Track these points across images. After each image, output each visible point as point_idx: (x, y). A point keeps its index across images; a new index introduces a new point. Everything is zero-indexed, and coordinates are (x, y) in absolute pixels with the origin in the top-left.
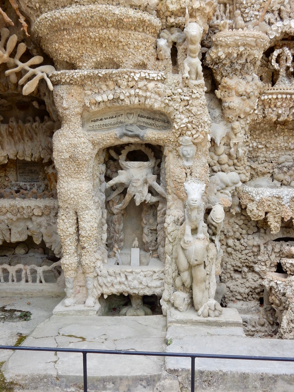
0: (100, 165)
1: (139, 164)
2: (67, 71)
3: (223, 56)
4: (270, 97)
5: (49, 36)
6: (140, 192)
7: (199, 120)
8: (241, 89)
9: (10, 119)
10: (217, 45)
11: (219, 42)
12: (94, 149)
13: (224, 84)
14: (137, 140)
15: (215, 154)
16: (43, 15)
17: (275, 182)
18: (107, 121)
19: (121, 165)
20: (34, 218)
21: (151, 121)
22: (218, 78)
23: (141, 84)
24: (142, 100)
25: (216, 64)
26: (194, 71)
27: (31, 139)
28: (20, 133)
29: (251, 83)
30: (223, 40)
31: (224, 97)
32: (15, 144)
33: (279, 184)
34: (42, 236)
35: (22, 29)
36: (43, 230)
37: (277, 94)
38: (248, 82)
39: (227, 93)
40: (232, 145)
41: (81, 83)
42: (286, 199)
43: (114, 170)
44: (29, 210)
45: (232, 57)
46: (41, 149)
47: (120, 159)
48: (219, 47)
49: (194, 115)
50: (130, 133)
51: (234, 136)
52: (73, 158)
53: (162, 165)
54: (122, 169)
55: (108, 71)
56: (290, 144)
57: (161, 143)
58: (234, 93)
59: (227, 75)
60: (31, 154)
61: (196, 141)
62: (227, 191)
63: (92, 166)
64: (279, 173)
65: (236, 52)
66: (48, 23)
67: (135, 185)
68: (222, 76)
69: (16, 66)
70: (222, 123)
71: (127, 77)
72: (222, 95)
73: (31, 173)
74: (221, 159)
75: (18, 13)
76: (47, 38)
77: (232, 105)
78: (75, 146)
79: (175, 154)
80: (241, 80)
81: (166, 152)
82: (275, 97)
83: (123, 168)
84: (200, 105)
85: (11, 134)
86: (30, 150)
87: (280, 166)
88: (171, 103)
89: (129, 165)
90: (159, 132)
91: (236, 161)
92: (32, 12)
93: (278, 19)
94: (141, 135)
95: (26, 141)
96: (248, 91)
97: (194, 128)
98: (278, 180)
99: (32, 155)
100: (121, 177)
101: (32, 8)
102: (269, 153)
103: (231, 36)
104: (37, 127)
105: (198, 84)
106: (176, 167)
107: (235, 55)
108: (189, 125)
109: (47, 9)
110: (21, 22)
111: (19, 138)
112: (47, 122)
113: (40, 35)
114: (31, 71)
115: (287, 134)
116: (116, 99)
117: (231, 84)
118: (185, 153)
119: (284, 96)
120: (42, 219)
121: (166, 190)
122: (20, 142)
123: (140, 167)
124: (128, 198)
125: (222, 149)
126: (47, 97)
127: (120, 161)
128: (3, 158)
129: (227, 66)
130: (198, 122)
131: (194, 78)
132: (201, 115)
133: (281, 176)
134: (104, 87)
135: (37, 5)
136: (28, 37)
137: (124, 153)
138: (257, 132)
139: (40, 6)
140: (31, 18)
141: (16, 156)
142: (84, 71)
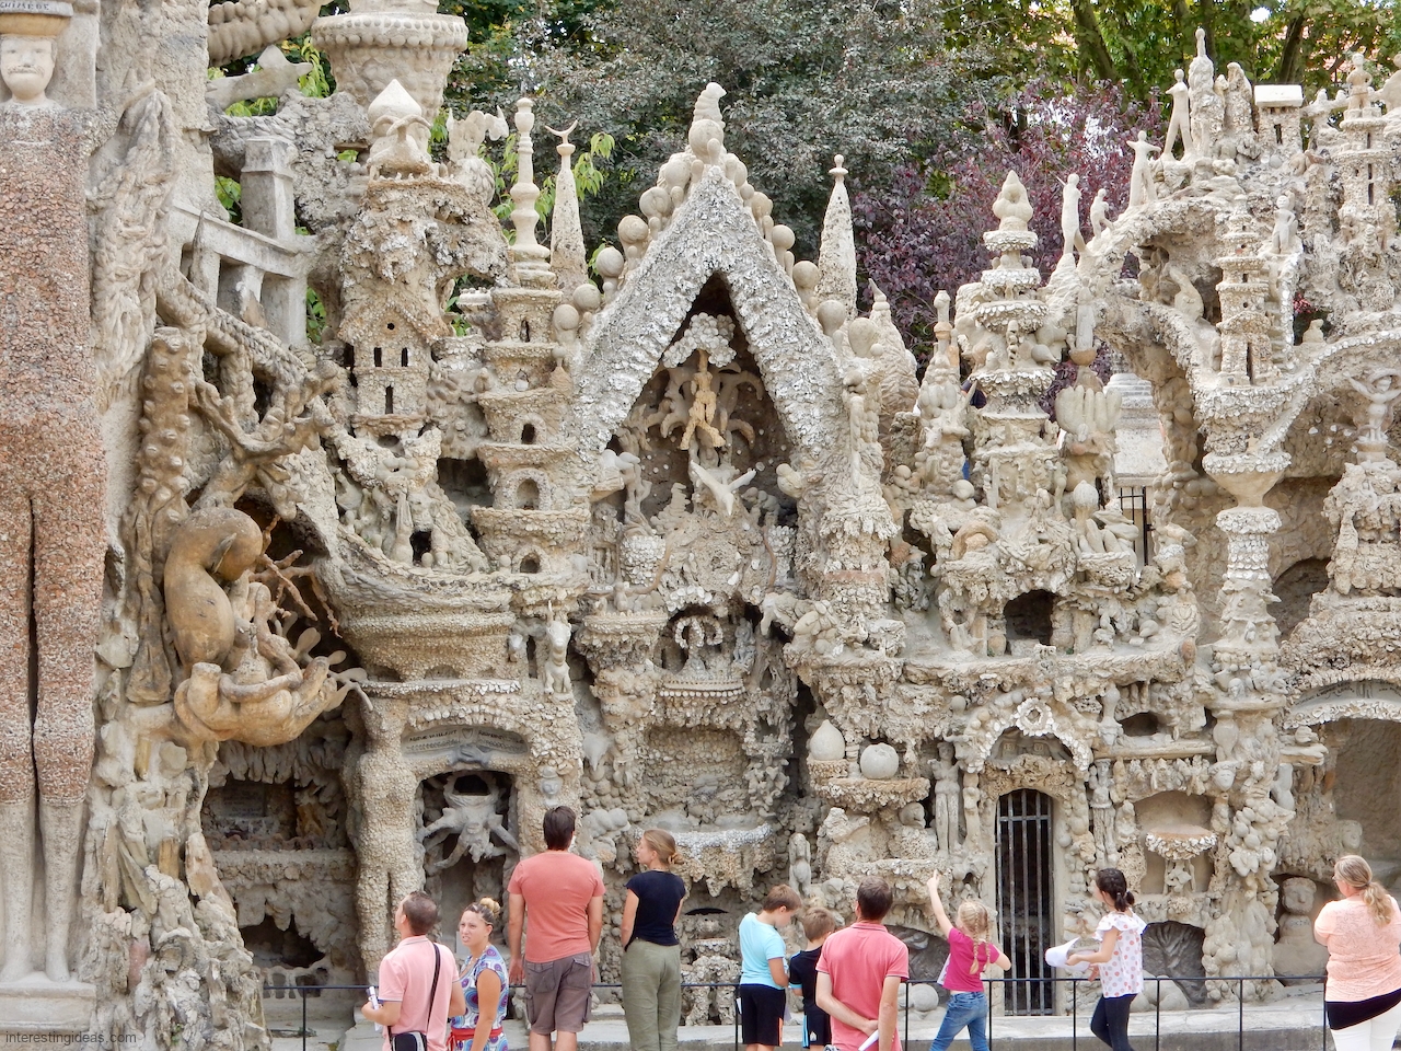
2: (392, 684)
3: (600, 645)
4: (672, 694)
5: (368, 640)
6: (479, 842)
7: (566, 745)
8: (628, 687)
10: (590, 632)
11: (593, 627)
12: (414, 782)
13: (603, 679)
14: (477, 767)
15: (591, 780)
16: (367, 619)
17: (691, 817)
18: (433, 740)
20: (282, 884)
21: (497, 741)
22: (594, 670)
23: (488, 699)
24: (490, 718)
25: (590, 652)
26: (559, 682)
29: (643, 676)
30: (599, 627)
31: (603, 696)
33: (696, 822)
34: (292, 917)
36: (296, 905)
37: (682, 690)
38: (637, 676)
39: (607, 691)
40: (616, 767)
41: (408, 698)
42: (696, 848)
44: (279, 870)
45: (612, 647)
48: (594, 634)
49: (560, 740)
50: (468, 759)
51: (618, 754)
52: (393, 799)
53: (512, 800)
56: (715, 754)
57: (512, 772)
58: (617, 691)
59: (606, 667)
60: (274, 772)
61: (562, 772)
62: (609, 838)
64: (695, 805)
65: (617, 640)
66: (373, 630)
67: (471, 831)
68: (599, 669)
70: (600, 733)
71: (470, 690)
72: (601, 693)
73: (248, 798)
74: (599, 787)
75: (326, 606)
76: (365, 641)
77: (614, 709)
78: (395, 782)
79: (533, 788)
80: (627, 673)
81: (518, 783)
82: (678, 694)
84: (569, 726)
86: (275, 765)
87: (697, 793)
88: (528, 723)
90: (510, 756)
91: (622, 790)
92: (348, 610)
93: (681, 582)
94: (484, 761)
96: (638, 688)
97: (559, 756)
98: (695, 816)
99: (277, 773)
100: (449, 819)
101: (349, 607)
102: (681, 767)
105: (565, 699)
107: (617, 644)
108: (553, 753)
109: (373, 614)
110: (331, 619)
115: (709, 738)
116: (453, 718)
117: (613, 679)
118: (547, 788)
119: (692, 694)
120: (296, 886)
121: (518, 838)
124: (458, 851)
125: (600, 771)
129: (605, 656)
132: (569, 739)
133: (699, 809)
134: (437, 702)
135: (359, 607)
138: (661, 735)
139: (362, 608)
141: (247, 774)
142: (414, 684)
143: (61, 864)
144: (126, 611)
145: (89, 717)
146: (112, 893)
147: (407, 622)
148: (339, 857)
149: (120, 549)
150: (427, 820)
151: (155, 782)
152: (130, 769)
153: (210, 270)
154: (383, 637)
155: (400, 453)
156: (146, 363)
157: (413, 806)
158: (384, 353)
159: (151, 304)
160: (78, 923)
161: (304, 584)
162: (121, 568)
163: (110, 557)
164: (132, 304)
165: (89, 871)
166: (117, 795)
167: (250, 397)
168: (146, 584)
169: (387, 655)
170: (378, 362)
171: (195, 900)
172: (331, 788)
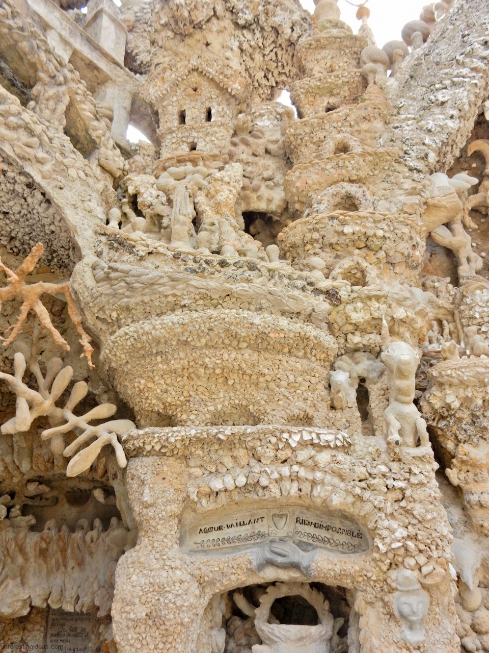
0: (214, 632)
1: (299, 631)
2: (157, 429)
3: (456, 404)
5: (129, 366)
7: (430, 531)
9: (48, 522)
10: (441, 385)
11: (445, 377)
12: (203, 595)
13: (465, 458)
14: (294, 575)
15: (464, 608)
16: (122, 329)
18: (232, 532)
19: (260, 633)
21: (323, 533)
22: (450, 445)
23: (303, 455)
24: (306, 487)
25: (442, 418)
27: (81, 564)
28: (62, 551)
30: (454, 375)
31: (467, 483)
32: (49, 572)
35: (82, 355)
39: (471, 475)
41: (183, 453)
43: (243, 641)
45: (472, 406)
46: (95, 586)
47: (258, 616)
48: (447, 387)
49: (420, 522)
52: (153, 619)
53: (351, 633)
54: (261, 643)
55: (236, 429)
57: (347, 583)
59: (467, 438)
60: (75, 597)
61: (428, 581)
63: (195, 636)
65: (480, 395)
66: (129, 343)
68: (458, 441)
69: (66, 422)
71: (274, 440)
72: (462, 478)
73: (75, 636)
74: (478, 621)
75: (80, 330)
76: (125, 370)
79: (381, 610)
81: (359, 604)
83: (263, 639)
84: (430, 499)
85: (43, 553)
86: (75, 588)
88: (367, 495)
89: (278, 634)
90: (343, 557)
92: (104, 327)
94: (304, 563)
95: (69, 569)
97: (421, 551)
99: (78, 598)
101: (104, 321)
103: (468, 367)
104: (95, 540)
105: (420, 455)
106: (386, 644)
107: (480, 402)
108: (411, 544)
109: (130, 320)
110: (83, 343)
111: (57, 562)
112: (114, 530)
113: (113, 365)
114: (90, 430)
116: (253, 486)
117: (478, 457)
118: (406, 610)
122: (58, 569)
123: (301, 639)
125: (476, 596)
126: (118, 480)
127: (256, 622)
128: (20, 603)
129: (464, 422)
130: (430, 537)
131: (410, 444)
132: (434, 521)
134: (228, 461)
135: (114, 315)
136: (91, 368)
137: (266, 601)
139: (118, 315)
140: (102, 338)
141: (47, 600)
142: (190, 429)
158: (188, 113)
170: (182, 122)
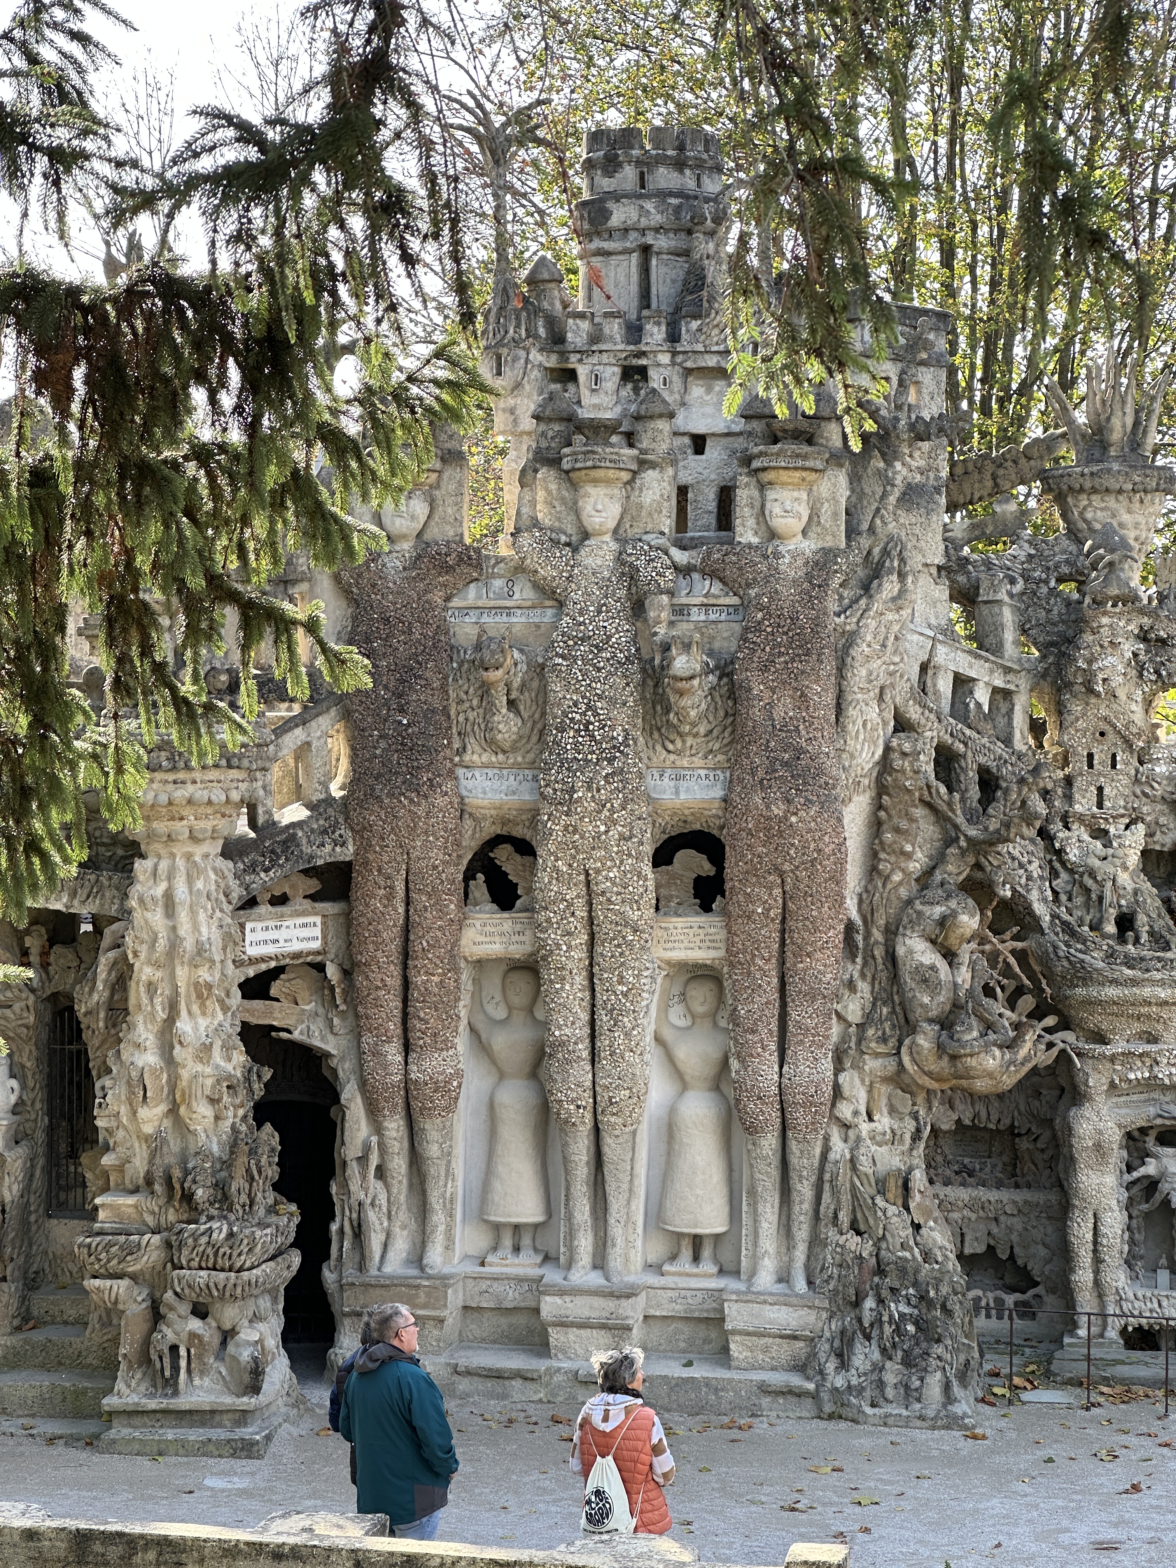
5: (1077, 1006)
16: (1077, 989)
19: (1150, 1152)
20: (1002, 1218)
34: (1012, 1247)
36: (1014, 1237)
43: (1141, 1156)
44: (1000, 1206)
46: (1016, 1114)
47: (1148, 1143)
50: (1167, 1115)
52: (1098, 1147)
54: (1151, 1157)
67: (1169, 1179)
71: (1168, 1054)
73: (975, 1141)
75: (1040, 975)
78: (1100, 1133)
83: (1152, 1155)
86: (998, 1114)
89: (1162, 1152)
99: (999, 1120)
100: (1150, 1168)
110: (1044, 987)
113: (1069, 1004)
114: (1048, 1037)
116: (1153, 1077)
120: (1015, 1220)
124: (1158, 1197)
127: (1147, 1146)
137: (1153, 1134)
142: (1118, 1046)
143: (804, 1190)
144: (863, 975)
145: (827, 1065)
146: (844, 1217)
147: (1112, 992)
148: (1053, 1197)
149: (858, 921)
150: (1130, 1169)
151: (884, 1122)
152: (863, 1109)
153: (945, 685)
154: (1089, 1003)
155: (1107, 845)
156: (885, 764)
157: (1118, 1155)
158: (1096, 757)
159: (889, 716)
160: (816, 1242)
161: (1021, 956)
162: (859, 939)
163: (850, 928)
164: (873, 713)
165: (826, 1197)
166: (851, 1133)
167: (974, 792)
168: (879, 952)
169: (1096, 1020)
170: (1091, 765)
171: (917, 1227)
172: (1047, 1135)
